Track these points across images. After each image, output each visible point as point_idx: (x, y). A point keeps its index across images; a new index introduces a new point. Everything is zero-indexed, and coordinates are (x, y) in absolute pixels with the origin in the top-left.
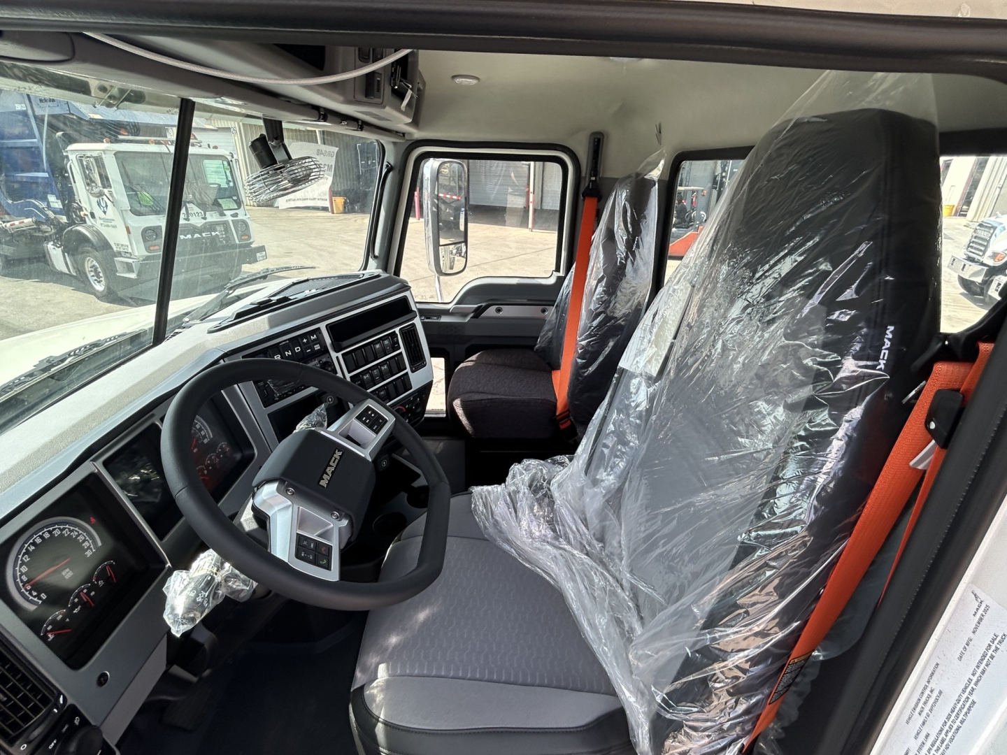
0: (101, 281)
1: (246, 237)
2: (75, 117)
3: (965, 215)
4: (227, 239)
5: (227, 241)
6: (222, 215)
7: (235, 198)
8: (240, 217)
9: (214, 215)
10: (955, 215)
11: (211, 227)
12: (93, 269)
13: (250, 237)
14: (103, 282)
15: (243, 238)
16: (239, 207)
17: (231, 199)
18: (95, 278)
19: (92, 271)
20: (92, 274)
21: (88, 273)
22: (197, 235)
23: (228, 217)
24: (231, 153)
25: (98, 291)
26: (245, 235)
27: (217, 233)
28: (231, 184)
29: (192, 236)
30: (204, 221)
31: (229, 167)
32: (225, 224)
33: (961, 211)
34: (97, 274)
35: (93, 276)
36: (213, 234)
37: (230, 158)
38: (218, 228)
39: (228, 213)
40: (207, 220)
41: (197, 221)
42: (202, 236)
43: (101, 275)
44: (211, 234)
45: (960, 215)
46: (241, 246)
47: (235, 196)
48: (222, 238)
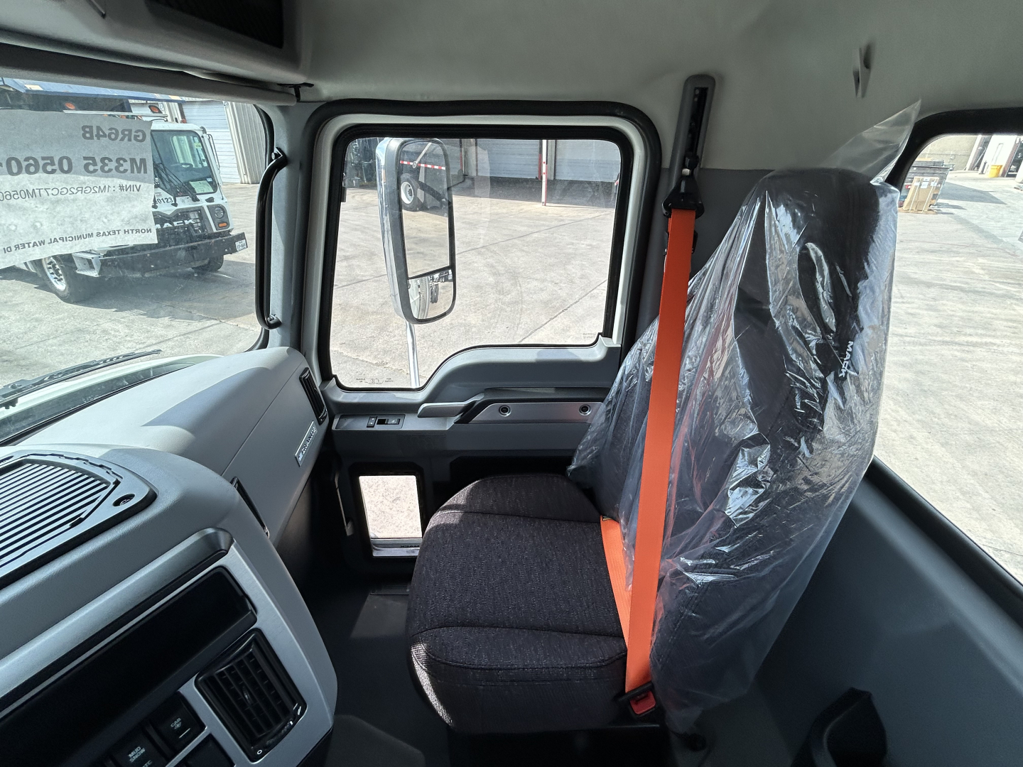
0: (62, 279)
1: (225, 224)
2: (12, 90)
3: (1014, 176)
4: (203, 228)
5: (203, 231)
6: (195, 200)
7: (210, 180)
8: (217, 201)
9: (186, 201)
10: (1003, 176)
11: (184, 214)
12: (51, 266)
13: (228, 224)
14: (64, 281)
15: (220, 225)
16: (215, 191)
17: (205, 182)
18: (55, 276)
19: (50, 268)
20: (52, 271)
21: (46, 270)
22: (167, 225)
23: (203, 202)
24: (202, 128)
25: (59, 290)
26: (223, 222)
27: (191, 221)
28: (205, 164)
29: (162, 225)
30: (175, 208)
31: (200, 144)
32: (200, 211)
33: (1009, 171)
34: (56, 272)
35: (52, 273)
36: (187, 222)
37: (200, 133)
38: (192, 215)
39: (203, 198)
40: (178, 207)
41: (167, 208)
42: (173, 225)
43: (60, 272)
44: (184, 223)
45: (1008, 176)
46: (218, 235)
47: (210, 177)
48: (198, 226)
